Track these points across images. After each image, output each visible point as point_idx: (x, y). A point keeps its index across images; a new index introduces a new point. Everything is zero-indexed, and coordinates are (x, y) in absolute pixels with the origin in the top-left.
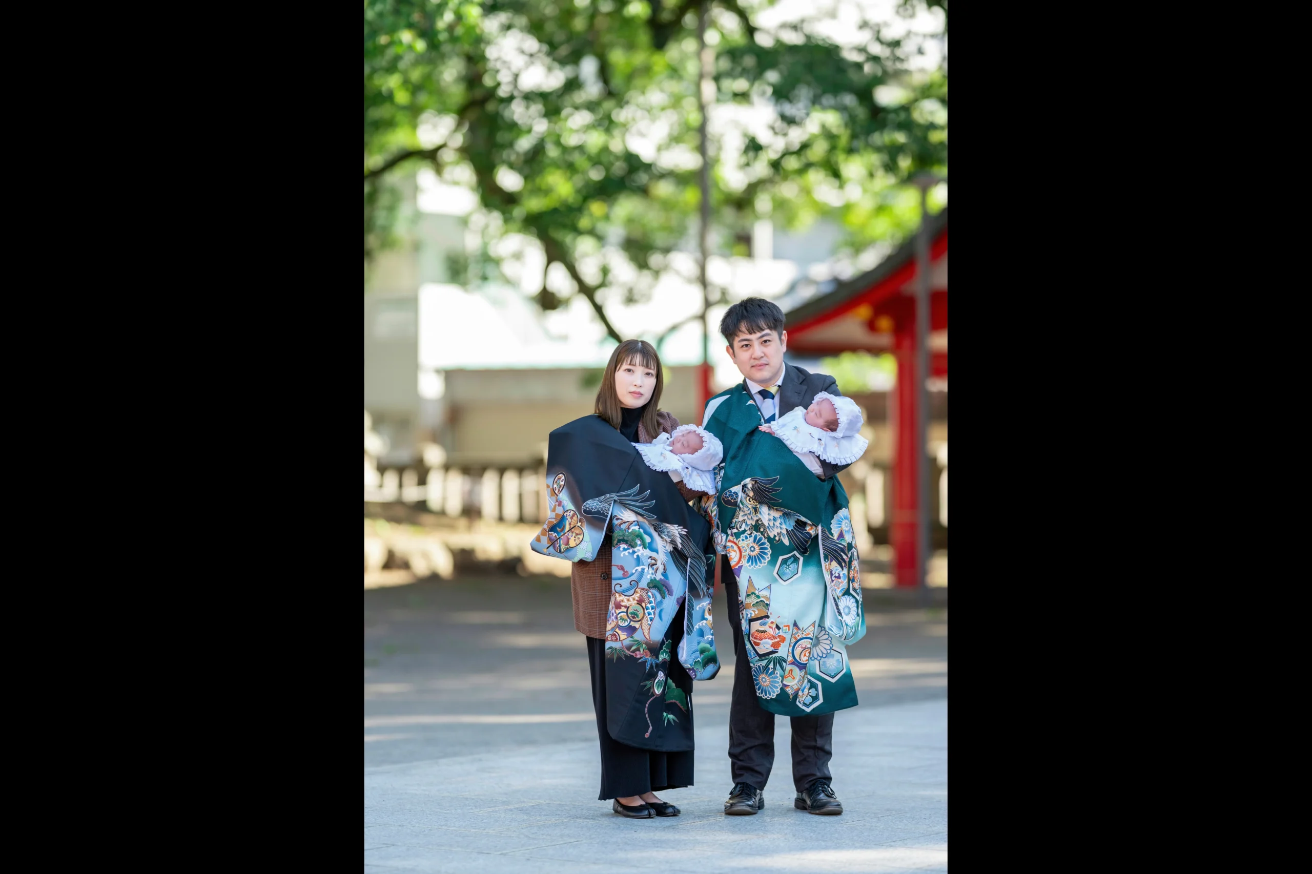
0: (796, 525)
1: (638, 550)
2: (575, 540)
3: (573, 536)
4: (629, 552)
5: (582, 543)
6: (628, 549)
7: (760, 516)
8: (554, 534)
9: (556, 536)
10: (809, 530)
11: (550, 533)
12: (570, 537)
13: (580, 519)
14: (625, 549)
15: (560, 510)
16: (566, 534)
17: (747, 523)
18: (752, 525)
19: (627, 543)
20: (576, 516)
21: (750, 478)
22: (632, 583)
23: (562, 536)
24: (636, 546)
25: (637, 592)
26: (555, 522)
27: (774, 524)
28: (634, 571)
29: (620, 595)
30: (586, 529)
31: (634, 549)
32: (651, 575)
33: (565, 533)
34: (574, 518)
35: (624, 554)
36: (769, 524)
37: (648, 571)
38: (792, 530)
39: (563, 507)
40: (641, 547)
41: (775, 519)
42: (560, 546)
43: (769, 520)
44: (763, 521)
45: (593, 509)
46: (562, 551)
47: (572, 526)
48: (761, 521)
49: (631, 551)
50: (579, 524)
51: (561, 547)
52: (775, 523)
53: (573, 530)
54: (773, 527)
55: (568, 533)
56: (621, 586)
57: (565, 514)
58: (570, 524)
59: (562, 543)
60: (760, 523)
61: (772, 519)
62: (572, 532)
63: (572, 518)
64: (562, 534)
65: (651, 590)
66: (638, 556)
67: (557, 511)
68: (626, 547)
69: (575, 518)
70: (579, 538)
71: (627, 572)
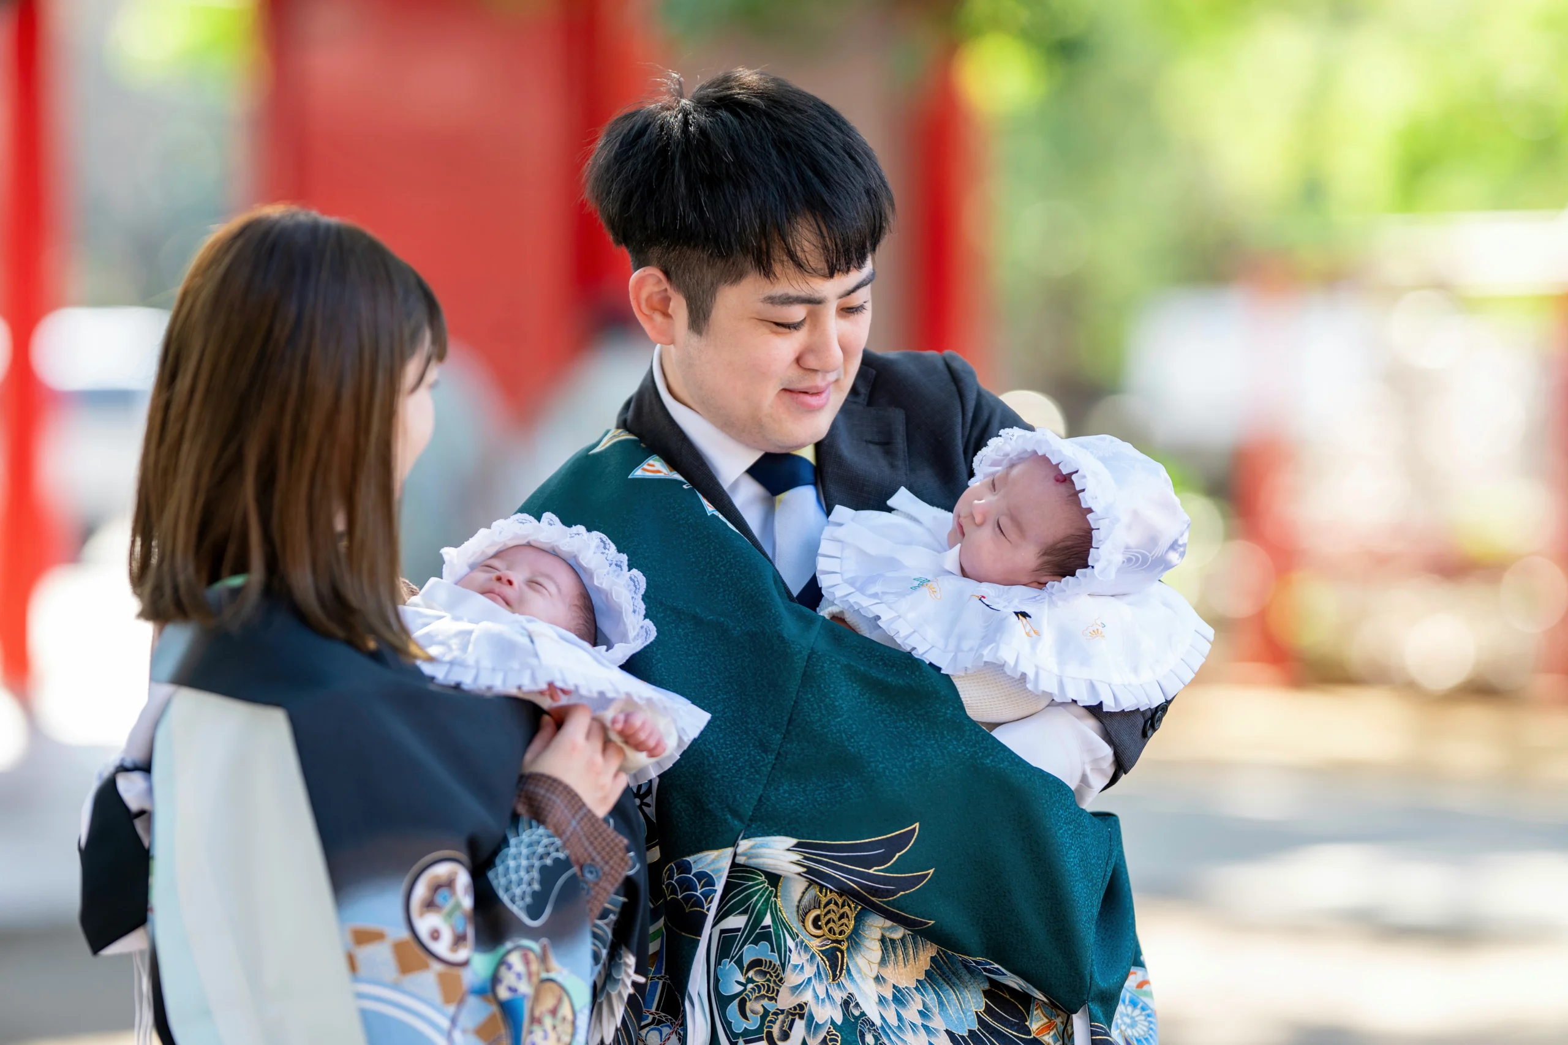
0: (988, 1010)
7: (851, 988)
10: (1041, 1031)
17: (811, 1018)
18: (833, 1022)
21: (794, 841)
27: (900, 1018)
36: (882, 1018)
38: (971, 1033)
41: (899, 998)
43: (882, 1000)
44: (865, 1007)
48: (857, 1005)
52: (903, 1012)
54: (899, 1027)
60: (857, 1013)
61: (889, 997)
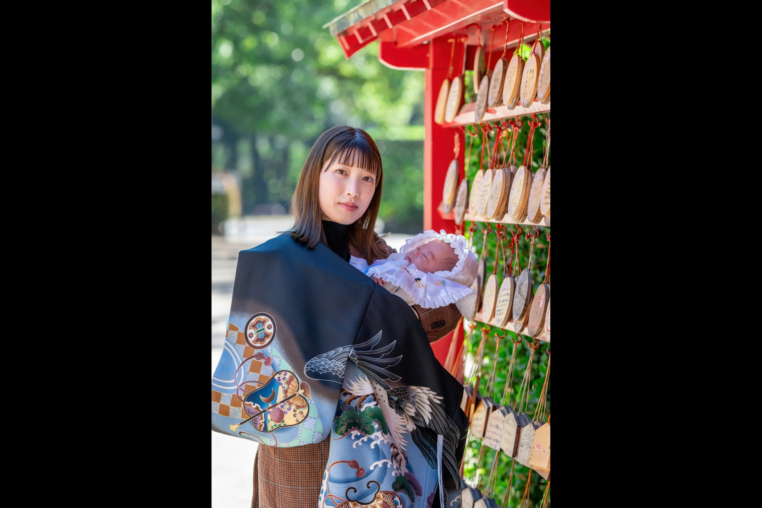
1: (376, 436)
2: (295, 416)
3: (292, 410)
4: (363, 441)
5: (307, 419)
6: (361, 436)
8: (254, 406)
9: (257, 408)
11: (246, 402)
12: (285, 409)
13: (302, 384)
14: (357, 438)
15: (267, 371)
16: (279, 406)
19: (359, 428)
20: (295, 380)
22: (370, 485)
23: (269, 408)
24: (373, 432)
25: (378, 498)
26: (257, 388)
28: (372, 468)
29: (355, 505)
30: (310, 398)
31: (369, 436)
32: (396, 471)
33: (277, 405)
34: (292, 383)
35: (357, 444)
37: (392, 466)
39: (273, 366)
40: (380, 432)
42: (265, 423)
45: (320, 371)
46: (269, 429)
47: (289, 395)
49: (365, 439)
50: (301, 392)
51: (268, 425)
53: (291, 400)
55: (282, 404)
56: (355, 491)
57: (276, 377)
58: (286, 392)
59: (269, 417)
62: (290, 404)
63: (288, 383)
64: (270, 405)
65: (398, 494)
66: (376, 445)
67: (262, 372)
68: (359, 434)
69: (294, 383)
70: (302, 413)
71: (362, 469)
